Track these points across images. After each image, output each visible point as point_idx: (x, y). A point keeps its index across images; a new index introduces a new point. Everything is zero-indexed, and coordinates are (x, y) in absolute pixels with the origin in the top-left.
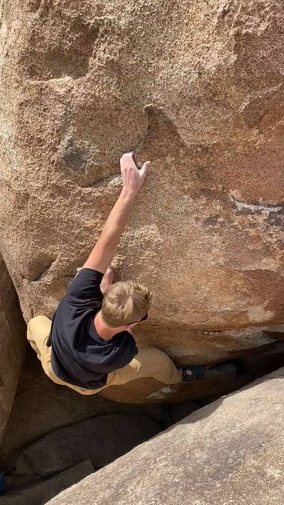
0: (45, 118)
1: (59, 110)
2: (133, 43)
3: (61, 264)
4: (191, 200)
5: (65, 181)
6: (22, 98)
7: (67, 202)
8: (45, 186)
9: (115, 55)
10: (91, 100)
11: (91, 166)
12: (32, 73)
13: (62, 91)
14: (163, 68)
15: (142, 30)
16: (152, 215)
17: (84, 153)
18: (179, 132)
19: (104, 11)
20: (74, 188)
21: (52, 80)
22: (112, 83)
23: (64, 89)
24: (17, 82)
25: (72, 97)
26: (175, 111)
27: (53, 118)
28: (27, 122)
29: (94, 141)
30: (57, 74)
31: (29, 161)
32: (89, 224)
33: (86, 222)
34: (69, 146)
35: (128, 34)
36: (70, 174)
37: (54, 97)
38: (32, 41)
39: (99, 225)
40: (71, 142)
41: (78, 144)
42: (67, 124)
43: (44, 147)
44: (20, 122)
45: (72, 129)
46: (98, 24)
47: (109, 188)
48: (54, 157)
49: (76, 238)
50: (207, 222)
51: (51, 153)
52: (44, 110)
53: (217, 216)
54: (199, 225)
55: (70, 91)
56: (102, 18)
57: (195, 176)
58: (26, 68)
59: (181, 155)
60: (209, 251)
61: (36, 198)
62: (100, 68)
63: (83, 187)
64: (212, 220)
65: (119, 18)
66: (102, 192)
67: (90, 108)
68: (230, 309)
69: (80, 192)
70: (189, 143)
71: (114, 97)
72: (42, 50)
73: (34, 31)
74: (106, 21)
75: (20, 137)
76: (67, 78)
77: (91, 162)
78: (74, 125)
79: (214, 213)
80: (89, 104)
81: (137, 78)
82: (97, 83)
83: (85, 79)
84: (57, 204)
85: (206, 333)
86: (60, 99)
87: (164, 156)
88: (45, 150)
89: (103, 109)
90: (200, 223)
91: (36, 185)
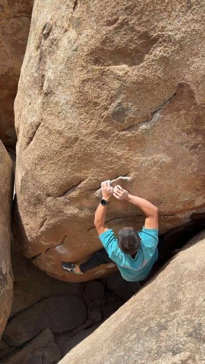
0: (103, 90)
1: (116, 84)
2: (182, 48)
3: (90, 182)
4: (186, 135)
5: (108, 129)
6: (86, 77)
7: (106, 141)
8: (92, 132)
9: (168, 54)
10: (141, 79)
11: (130, 118)
12: (97, 62)
13: (121, 73)
14: (196, 62)
15: (189, 41)
16: (161, 146)
17: (127, 110)
18: (196, 97)
19: (166, 29)
20: (113, 132)
21: (112, 67)
22: (159, 69)
23: (123, 72)
24: (83, 66)
25: (128, 76)
26: (197, 85)
27: (109, 89)
28: (88, 92)
29: (135, 103)
30: (116, 63)
31: (82, 117)
32: (119, 154)
33: (118, 153)
34: (118, 106)
35: (180, 43)
36: (113, 123)
37: (113, 76)
38: (104, 43)
39: (125, 154)
40: (120, 104)
41: (124, 105)
42: (120, 93)
43: (97, 108)
44: (80, 92)
45: (122, 96)
46: (159, 36)
47: (139, 131)
48: (105, 113)
49: (108, 164)
50: (192, 148)
51: (103, 111)
52: (103, 85)
53: (198, 144)
54: (187, 150)
55: (127, 73)
56: (163, 33)
57: (194, 122)
58: (93, 58)
59: (191, 109)
60: (190, 165)
61: (83, 140)
62: (153, 60)
63: (120, 131)
64: (195, 147)
65: (176, 34)
66: (133, 133)
67: (140, 83)
68: (187, 199)
69: (118, 134)
70: (199, 103)
71: (159, 77)
72: (110, 48)
73: (107, 37)
74: (166, 35)
75: (78, 102)
76: (124, 66)
77: (131, 115)
78: (124, 93)
79: (197, 142)
80: (139, 81)
81: (179, 67)
82: (149, 69)
83: (139, 66)
84: (99, 143)
85: (166, 217)
86: (118, 78)
87: (180, 110)
88: (98, 109)
89: (148, 84)
90: (188, 149)
91: (85, 132)
